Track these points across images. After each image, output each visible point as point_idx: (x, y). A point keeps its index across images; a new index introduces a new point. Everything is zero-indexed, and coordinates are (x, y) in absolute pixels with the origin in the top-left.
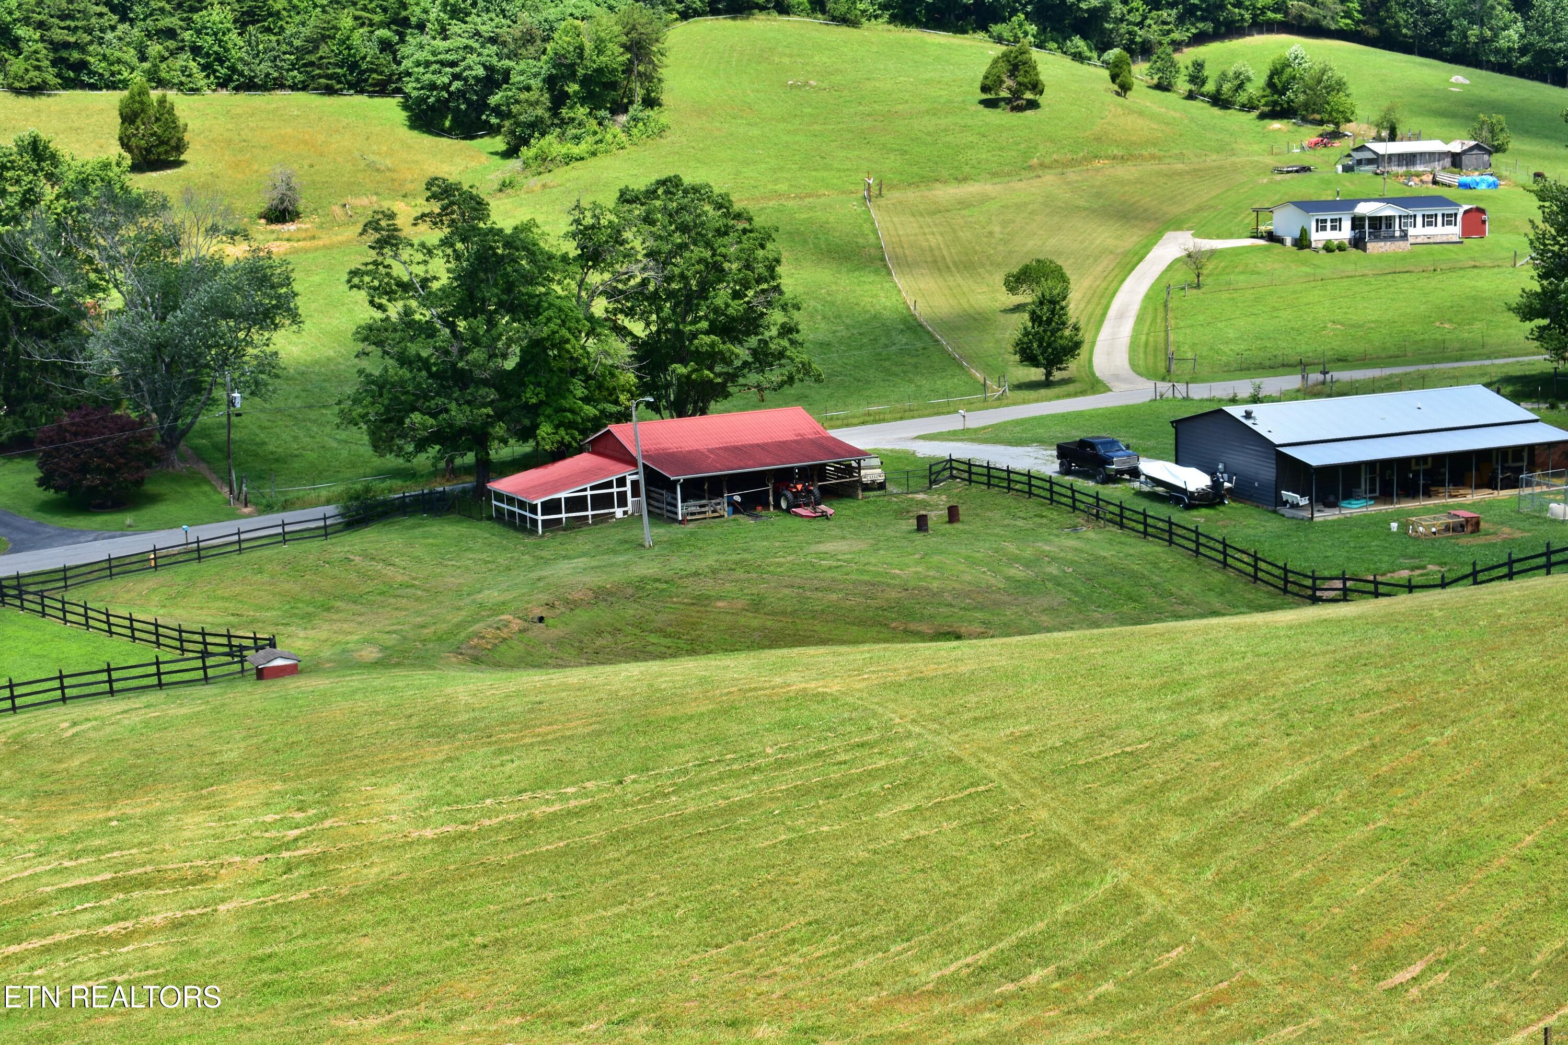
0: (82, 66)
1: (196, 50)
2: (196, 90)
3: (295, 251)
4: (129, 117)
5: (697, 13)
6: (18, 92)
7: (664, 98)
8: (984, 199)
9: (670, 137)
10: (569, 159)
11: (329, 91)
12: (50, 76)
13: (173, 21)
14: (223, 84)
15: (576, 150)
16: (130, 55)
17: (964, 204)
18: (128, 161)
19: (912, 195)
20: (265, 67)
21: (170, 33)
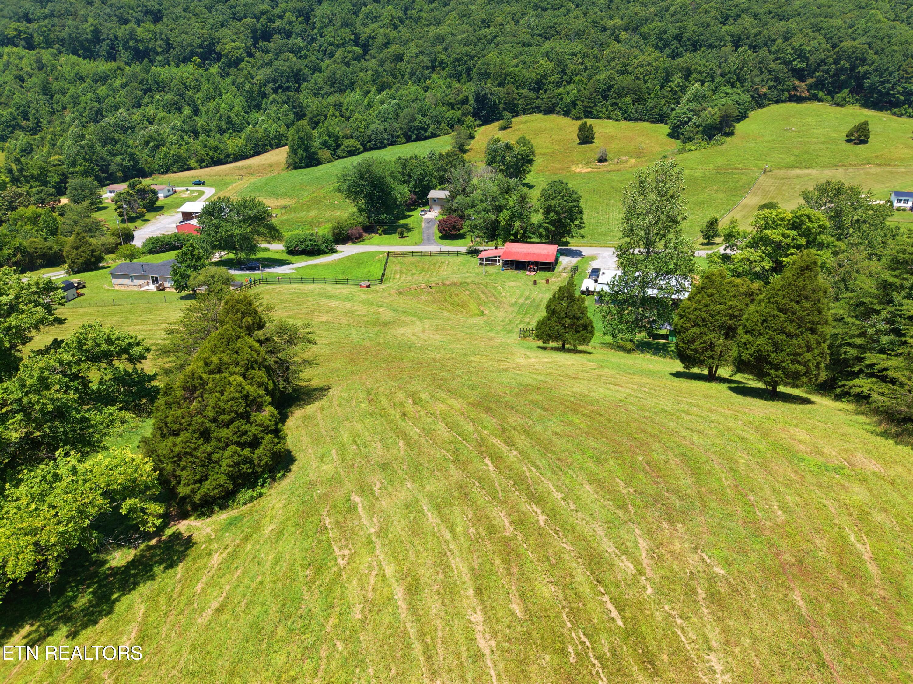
0: (590, 112)
1: (621, 109)
2: (618, 120)
3: (592, 172)
4: (580, 130)
5: (783, 101)
6: (573, 119)
7: (737, 132)
8: (809, 175)
9: (724, 146)
10: (691, 150)
11: (653, 122)
12: (582, 115)
13: (618, 101)
14: (625, 119)
15: (693, 148)
16: (604, 110)
17: (798, 177)
18: (578, 141)
19: (781, 172)
20: (637, 115)
21: (617, 104)
